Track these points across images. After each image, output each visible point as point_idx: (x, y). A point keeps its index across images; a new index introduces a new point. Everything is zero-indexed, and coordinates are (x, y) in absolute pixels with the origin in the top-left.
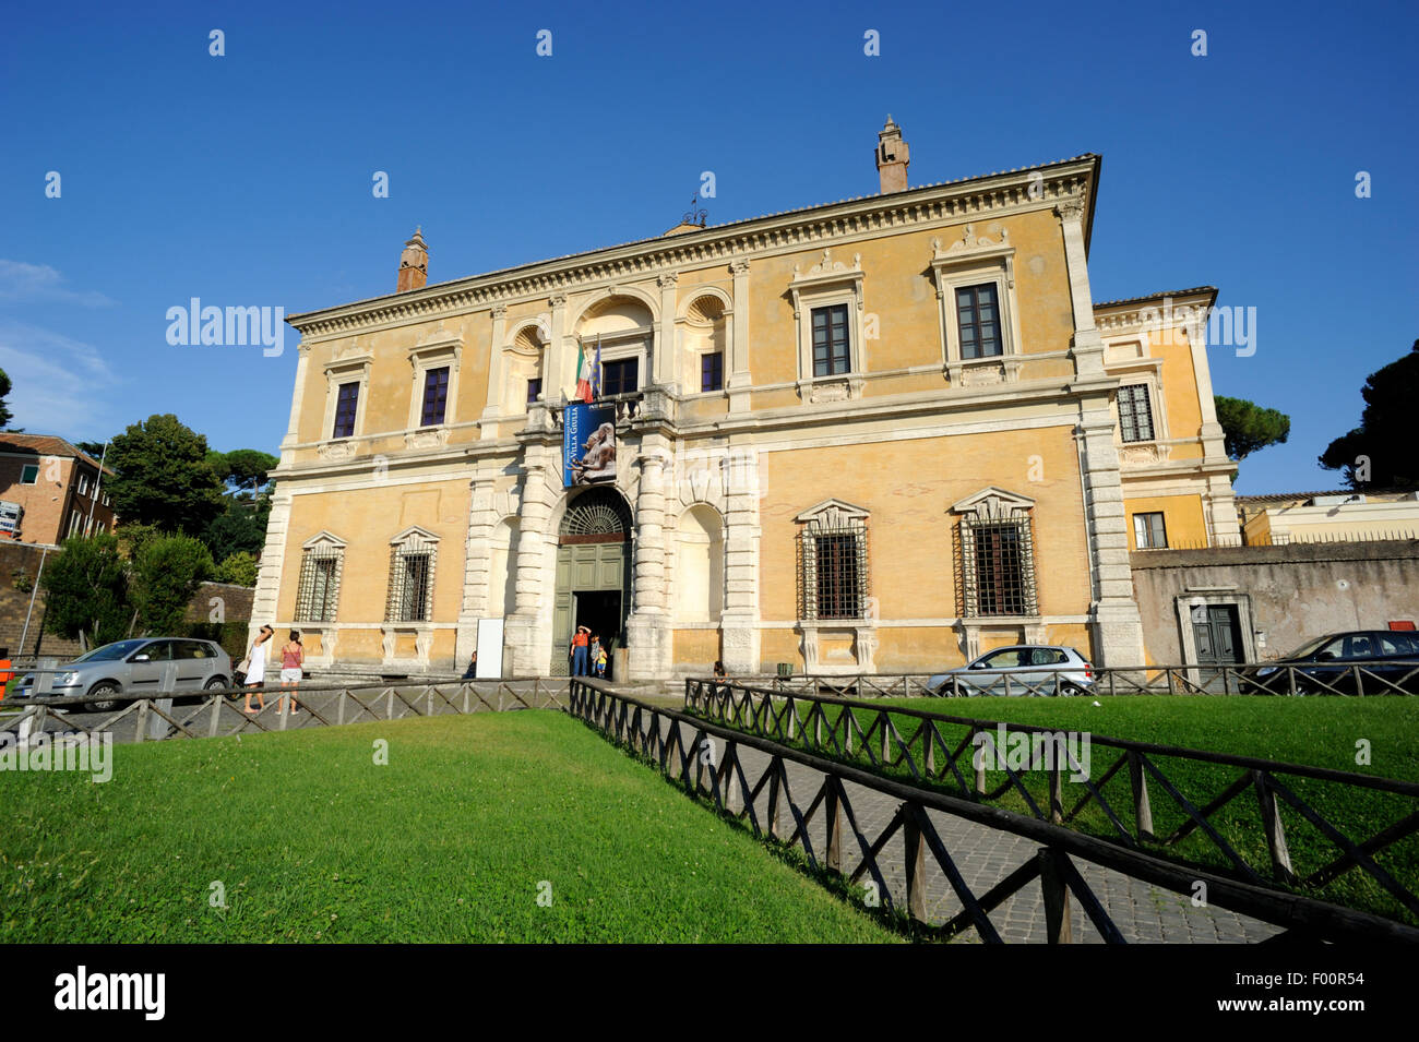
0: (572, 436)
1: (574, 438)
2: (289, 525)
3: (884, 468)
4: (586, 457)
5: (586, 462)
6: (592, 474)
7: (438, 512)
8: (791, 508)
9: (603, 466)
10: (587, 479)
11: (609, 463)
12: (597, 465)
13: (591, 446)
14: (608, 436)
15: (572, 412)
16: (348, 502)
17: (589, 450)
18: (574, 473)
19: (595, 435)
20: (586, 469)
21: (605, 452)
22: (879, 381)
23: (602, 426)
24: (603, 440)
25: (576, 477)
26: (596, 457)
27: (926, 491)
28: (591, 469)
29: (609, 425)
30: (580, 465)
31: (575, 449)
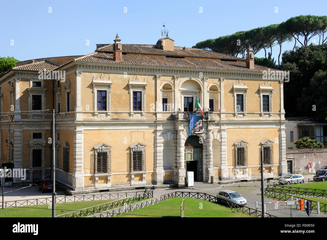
0: (192, 122)
1: (192, 123)
2: (84, 140)
3: (249, 134)
4: (196, 128)
5: (195, 129)
6: (197, 133)
7: (144, 138)
8: (232, 141)
9: (199, 131)
10: (195, 134)
11: (201, 130)
12: (198, 130)
13: (197, 125)
14: (201, 123)
15: (192, 116)
16: (109, 134)
17: (196, 126)
18: (192, 132)
19: (198, 123)
20: (195, 131)
21: (200, 127)
22: (249, 114)
23: (200, 120)
24: (200, 124)
25: (193, 133)
26: (198, 128)
27: (256, 139)
28: (197, 131)
29: (201, 120)
30: (194, 130)
31: (193, 126)
